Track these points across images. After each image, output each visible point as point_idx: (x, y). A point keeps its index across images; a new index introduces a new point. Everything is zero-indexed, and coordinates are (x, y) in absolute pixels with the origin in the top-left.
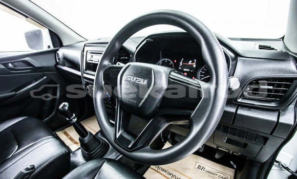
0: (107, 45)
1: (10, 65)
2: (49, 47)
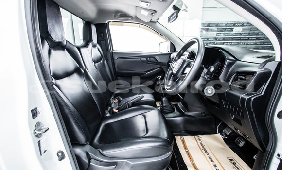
1: (149, 59)
2: (168, 51)
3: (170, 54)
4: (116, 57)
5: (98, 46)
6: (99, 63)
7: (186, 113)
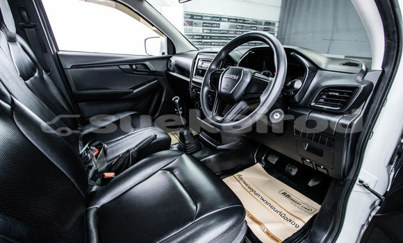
0: (216, 55)
1: (134, 66)
2: (163, 53)
3: (168, 59)
4: (67, 65)
5: (19, 39)
6: (32, 78)
7: (219, 147)
